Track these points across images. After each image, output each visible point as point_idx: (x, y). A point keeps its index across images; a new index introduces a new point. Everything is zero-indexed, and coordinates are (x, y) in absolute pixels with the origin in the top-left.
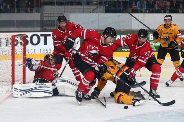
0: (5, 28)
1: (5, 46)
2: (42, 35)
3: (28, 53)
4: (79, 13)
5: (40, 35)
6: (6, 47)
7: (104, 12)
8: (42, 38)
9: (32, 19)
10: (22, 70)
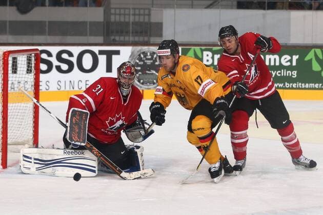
0: (25, 37)
1: (25, 72)
2: (101, 52)
3: (73, 88)
4: (181, 8)
5: (97, 53)
6: (27, 75)
7: (236, 7)
8: (102, 59)
9: (81, 20)
10: (32, 122)
